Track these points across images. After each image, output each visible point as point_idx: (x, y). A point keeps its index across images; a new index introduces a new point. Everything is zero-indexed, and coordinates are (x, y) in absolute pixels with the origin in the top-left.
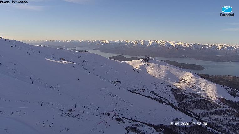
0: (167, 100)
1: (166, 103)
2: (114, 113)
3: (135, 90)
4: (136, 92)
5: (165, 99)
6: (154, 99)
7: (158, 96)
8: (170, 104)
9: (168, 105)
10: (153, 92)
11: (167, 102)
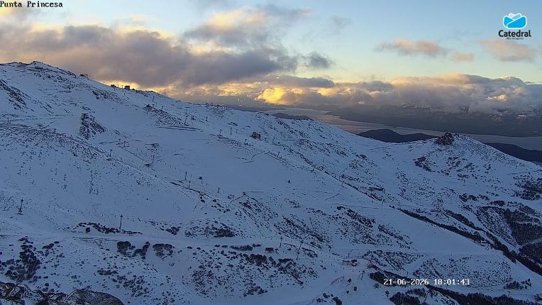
0: (493, 237)
1: (489, 243)
2: (367, 262)
3: (419, 210)
4: (421, 215)
5: (487, 233)
6: (462, 233)
7: (471, 225)
8: (498, 246)
9: (496, 248)
10: (460, 217)
11: (492, 242)
